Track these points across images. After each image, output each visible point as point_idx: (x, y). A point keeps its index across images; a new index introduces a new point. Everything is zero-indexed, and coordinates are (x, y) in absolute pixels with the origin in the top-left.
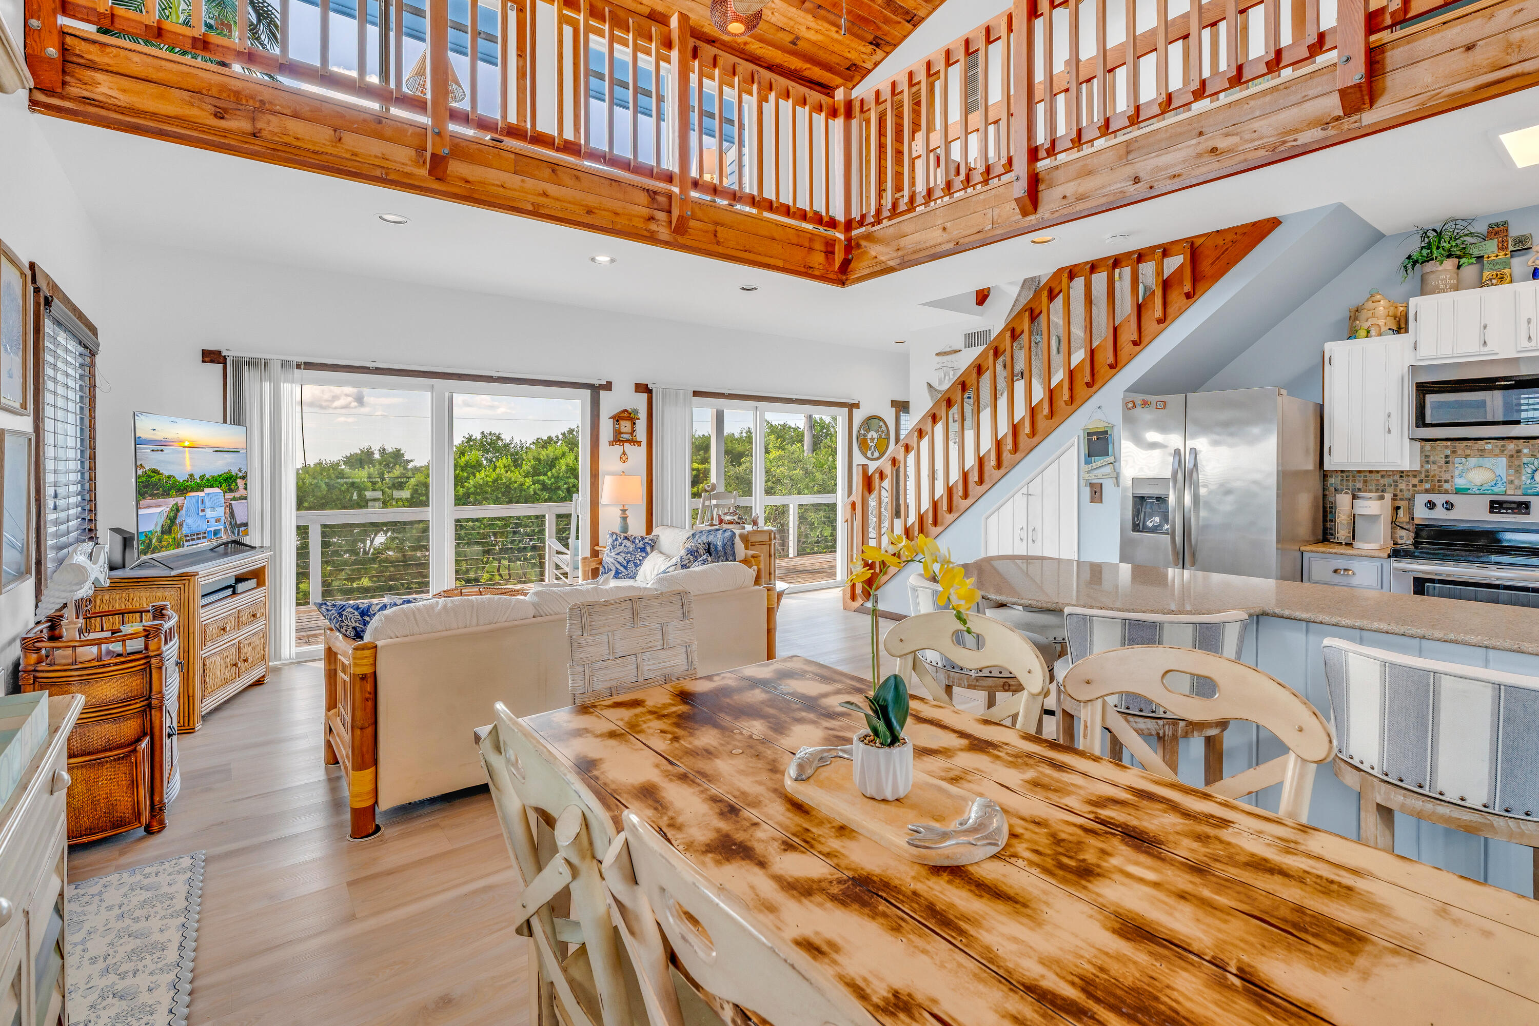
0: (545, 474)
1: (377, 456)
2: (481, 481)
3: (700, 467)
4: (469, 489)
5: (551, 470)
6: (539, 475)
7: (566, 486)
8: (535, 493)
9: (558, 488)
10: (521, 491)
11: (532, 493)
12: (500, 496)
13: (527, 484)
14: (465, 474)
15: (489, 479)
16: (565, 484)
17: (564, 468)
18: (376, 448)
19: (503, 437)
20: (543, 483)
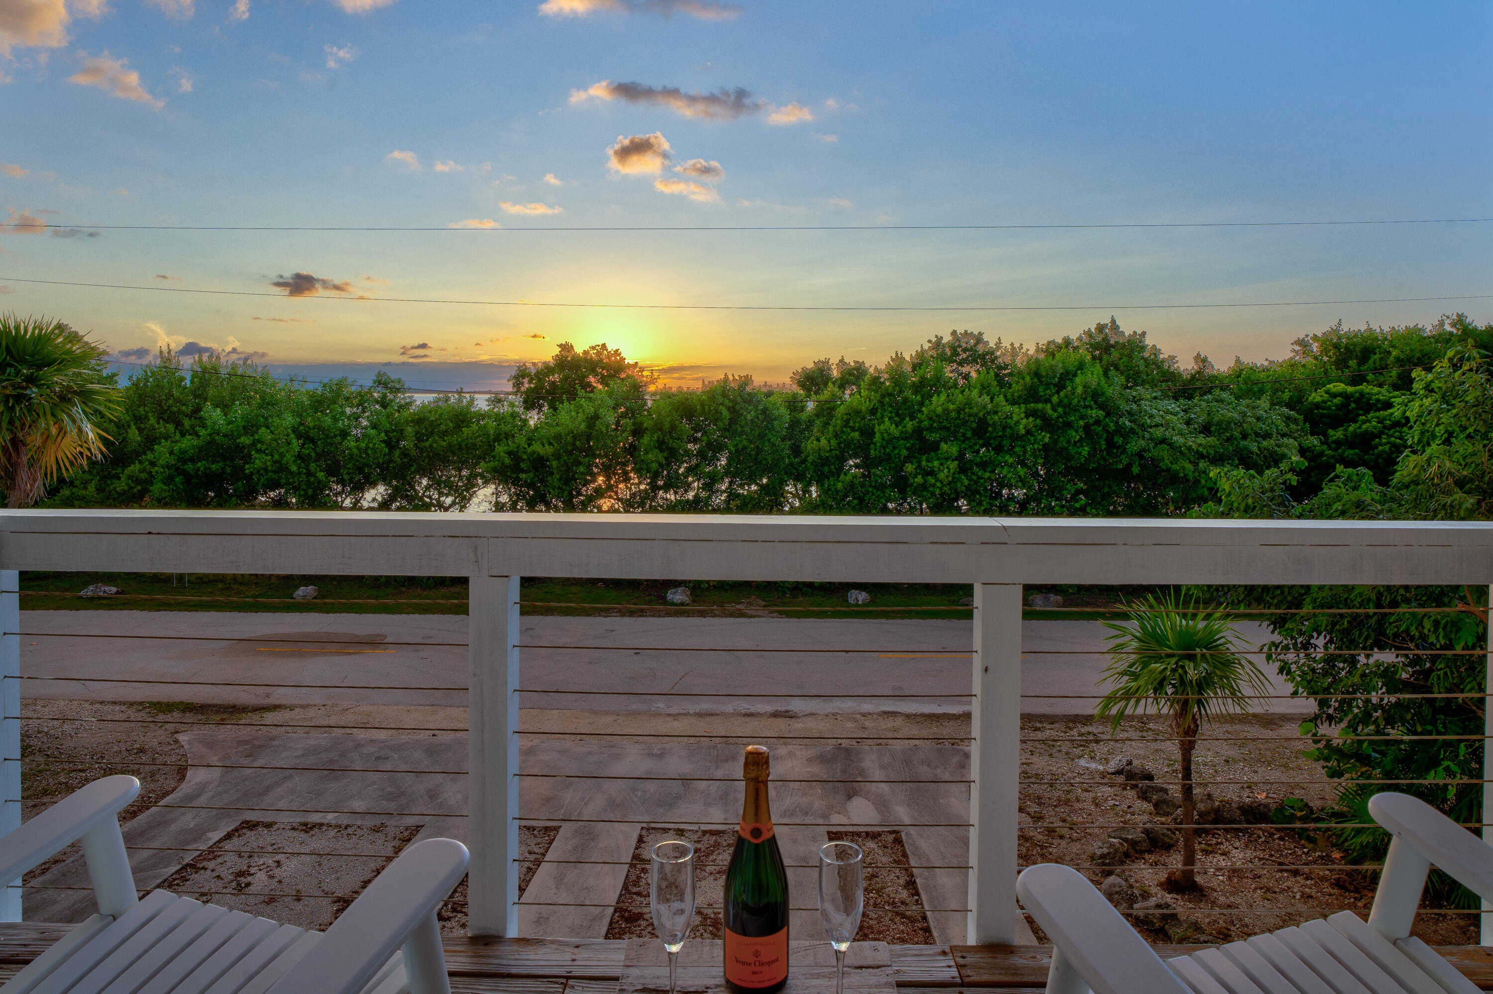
0: (1048, 401)
1: (835, 373)
2: (939, 410)
3: (1350, 389)
4: (921, 422)
5: (1058, 392)
6: (1038, 401)
7: (1082, 423)
8: (1029, 432)
9: (1069, 425)
10: (1004, 428)
11: (1023, 432)
12: (969, 434)
13: (1015, 418)
14: (919, 398)
15: (951, 407)
16: (1082, 417)
17: (1080, 390)
18: (834, 361)
19: (985, 338)
20: (1044, 417)
